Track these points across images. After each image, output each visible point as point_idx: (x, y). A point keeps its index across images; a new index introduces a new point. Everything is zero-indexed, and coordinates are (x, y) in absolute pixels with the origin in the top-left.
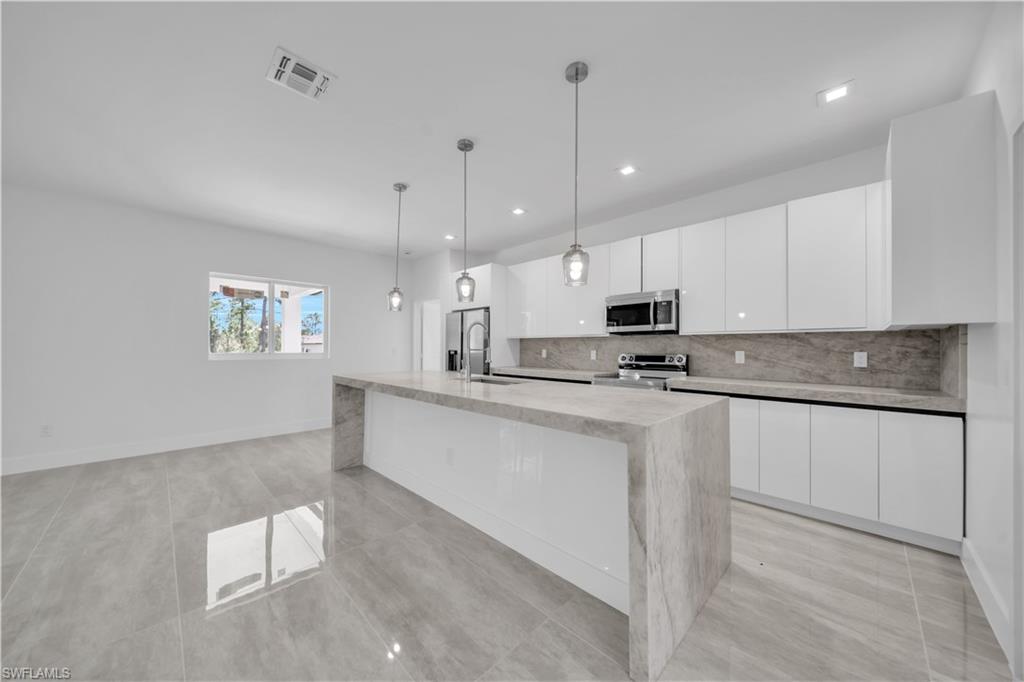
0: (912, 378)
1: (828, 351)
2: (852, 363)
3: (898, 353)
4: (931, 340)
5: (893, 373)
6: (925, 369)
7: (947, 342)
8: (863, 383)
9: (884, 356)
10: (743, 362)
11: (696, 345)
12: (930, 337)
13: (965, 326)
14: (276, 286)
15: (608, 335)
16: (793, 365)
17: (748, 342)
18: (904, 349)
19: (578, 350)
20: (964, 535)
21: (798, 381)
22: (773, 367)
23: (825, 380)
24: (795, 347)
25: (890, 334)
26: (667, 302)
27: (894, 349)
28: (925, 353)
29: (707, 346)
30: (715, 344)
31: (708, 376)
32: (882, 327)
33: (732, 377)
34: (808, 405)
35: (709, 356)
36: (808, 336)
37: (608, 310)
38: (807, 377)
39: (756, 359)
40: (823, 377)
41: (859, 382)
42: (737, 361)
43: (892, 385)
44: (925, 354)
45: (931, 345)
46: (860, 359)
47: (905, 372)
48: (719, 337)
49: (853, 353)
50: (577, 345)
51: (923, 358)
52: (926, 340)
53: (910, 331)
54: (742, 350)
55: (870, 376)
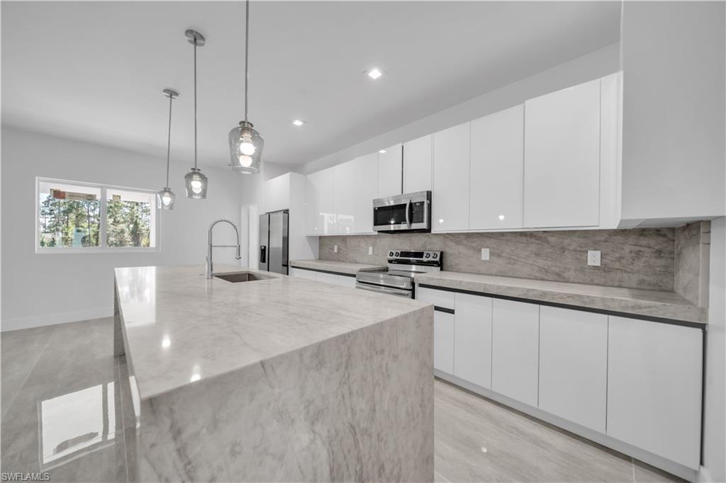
0: (645, 277)
1: (563, 249)
2: (587, 261)
3: (631, 251)
4: (666, 239)
5: (625, 271)
6: (658, 269)
7: (682, 242)
8: (596, 282)
9: (617, 255)
10: (488, 258)
11: (450, 243)
12: (665, 236)
13: (707, 222)
14: (108, 190)
15: (376, 233)
16: (531, 262)
17: (492, 239)
18: (638, 248)
19: (360, 246)
20: (702, 463)
21: (536, 279)
22: (514, 264)
23: (560, 278)
24: (533, 246)
25: (622, 232)
26: (420, 203)
27: (627, 248)
29: (458, 243)
30: (465, 242)
31: (458, 271)
32: (614, 225)
33: (478, 274)
34: (538, 306)
35: (460, 253)
36: (545, 235)
37: (375, 211)
38: (544, 275)
39: (499, 256)
40: (558, 275)
41: (592, 280)
42: (483, 259)
43: (624, 284)
44: (659, 253)
45: (665, 245)
46: (594, 258)
47: (638, 271)
48: (469, 236)
49: (587, 252)
50: (359, 242)
51: (656, 257)
52: (660, 239)
53: (644, 230)
54: (487, 248)
55: (603, 275)
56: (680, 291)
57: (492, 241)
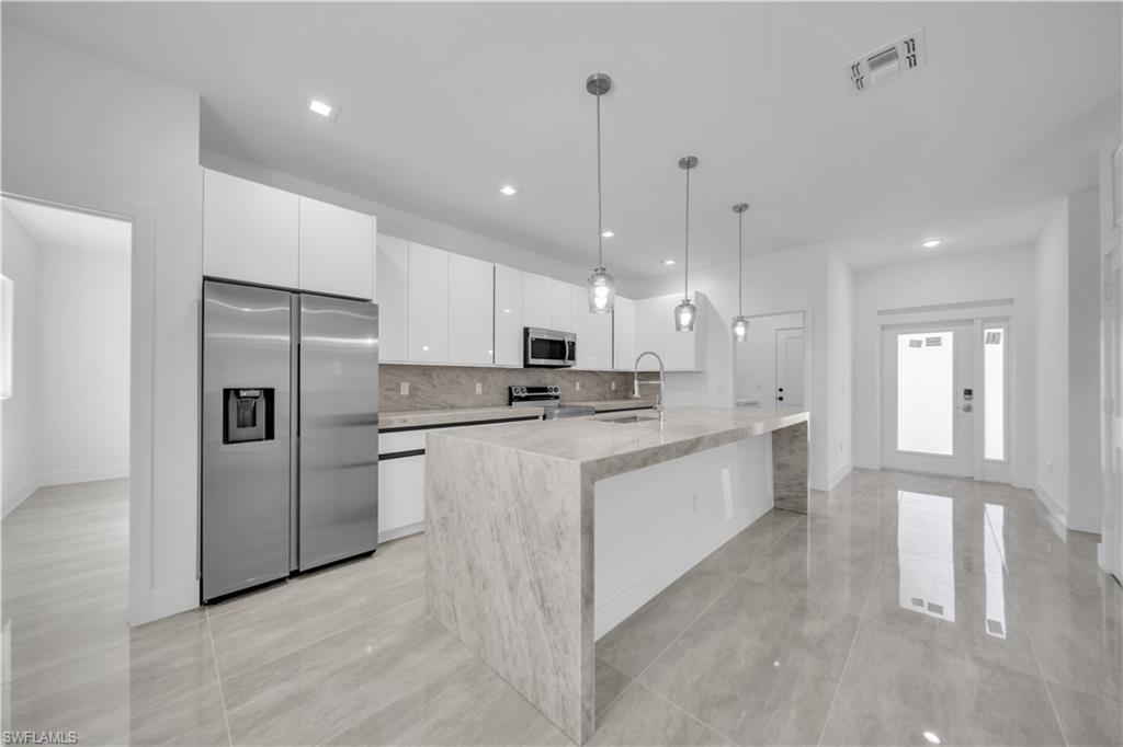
1: (606, 382)
19: (458, 383)
21: (597, 400)
22: (589, 392)
23: (605, 398)
26: (572, 343)
30: (567, 377)
38: (600, 397)
49: (612, 383)
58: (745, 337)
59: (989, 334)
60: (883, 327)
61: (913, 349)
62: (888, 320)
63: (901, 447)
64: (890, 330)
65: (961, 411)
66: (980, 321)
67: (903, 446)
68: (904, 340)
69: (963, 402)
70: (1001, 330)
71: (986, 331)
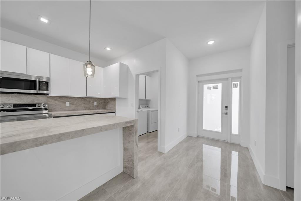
0: (103, 107)
1: (90, 102)
3: (101, 102)
5: (100, 106)
6: (104, 105)
8: (96, 109)
9: (99, 103)
10: (69, 105)
12: (105, 99)
16: (82, 106)
21: (84, 110)
22: (78, 106)
23: (89, 109)
24: (83, 101)
25: (100, 98)
28: (104, 102)
29: (55, 100)
30: (59, 100)
31: (56, 111)
33: (65, 111)
35: (56, 104)
38: (86, 108)
39: (73, 104)
42: (67, 105)
48: (60, 97)
49: (94, 102)
54: (68, 102)
55: (97, 107)
56: (106, 108)
57: (70, 99)
58: (93, 75)
59: (234, 84)
60: (199, 82)
61: (208, 90)
62: (200, 79)
63: (204, 128)
64: (201, 83)
65: (224, 115)
66: (231, 78)
67: (205, 127)
68: (206, 86)
69: (225, 111)
70: (238, 82)
71: (233, 83)
